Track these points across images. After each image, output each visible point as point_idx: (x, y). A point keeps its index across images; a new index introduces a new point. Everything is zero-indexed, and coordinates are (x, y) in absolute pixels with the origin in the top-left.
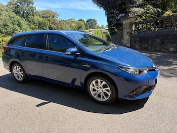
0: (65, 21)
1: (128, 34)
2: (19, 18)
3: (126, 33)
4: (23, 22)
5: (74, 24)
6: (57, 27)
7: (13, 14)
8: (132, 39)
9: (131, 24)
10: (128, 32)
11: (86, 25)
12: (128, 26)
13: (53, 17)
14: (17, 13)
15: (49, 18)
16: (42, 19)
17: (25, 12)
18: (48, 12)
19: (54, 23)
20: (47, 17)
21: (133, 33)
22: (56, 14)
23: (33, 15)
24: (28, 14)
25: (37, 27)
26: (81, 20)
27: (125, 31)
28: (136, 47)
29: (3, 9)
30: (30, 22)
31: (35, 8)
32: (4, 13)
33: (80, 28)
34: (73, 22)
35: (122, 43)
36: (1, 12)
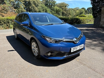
0: (73, 9)
2: (46, 8)
3: (103, 17)
4: (48, 10)
5: (78, 11)
6: (67, 12)
7: (44, 6)
11: (86, 12)
13: (66, 7)
14: (46, 5)
15: (63, 7)
16: (59, 8)
17: (50, 4)
18: (63, 4)
19: (65, 10)
20: (62, 7)
22: (67, 5)
23: (54, 6)
24: (52, 5)
25: (55, 12)
26: (83, 8)
29: (39, 3)
30: (52, 10)
31: (56, 2)
32: (40, 5)
33: (81, 13)
34: (77, 10)
35: (100, 24)
36: (38, 5)
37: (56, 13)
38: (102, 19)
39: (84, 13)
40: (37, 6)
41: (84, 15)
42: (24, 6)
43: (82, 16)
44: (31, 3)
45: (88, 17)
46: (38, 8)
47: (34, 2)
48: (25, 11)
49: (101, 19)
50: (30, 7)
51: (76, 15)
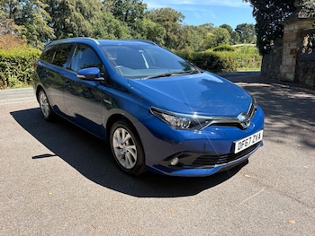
0: (196, 28)
1: (291, 53)
2: (118, 22)
3: (289, 51)
4: (124, 28)
5: (210, 34)
6: (179, 38)
7: (109, 16)
8: (300, 64)
9: (302, 34)
10: (292, 50)
11: (233, 36)
12: (294, 37)
13: (175, 20)
14: (117, 14)
15: (166, 22)
16: (155, 24)
17: (130, 12)
18: (166, 11)
19: (174, 31)
20: (164, 21)
21: (304, 52)
22: (180, 14)
23: (141, 18)
24: (134, 15)
25: (145, 37)
26: (224, 26)
27: (287, 49)
28: (307, 82)
29: (96, 7)
30: (135, 28)
31: (146, 5)
32: (98, 13)
33: (220, 40)
34: (209, 29)
35: (279, 72)
36: (93, 12)
37: (147, 38)
38: (284, 58)
39: (227, 40)
40: (88, 17)
41: (228, 46)
42: (48, 15)
43: (222, 49)
44: (70, 6)
45: (242, 52)
46: (92, 24)
47: (78, 3)
48: (52, 30)
49: (281, 57)
50: (68, 20)
51: (205, 46)
